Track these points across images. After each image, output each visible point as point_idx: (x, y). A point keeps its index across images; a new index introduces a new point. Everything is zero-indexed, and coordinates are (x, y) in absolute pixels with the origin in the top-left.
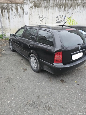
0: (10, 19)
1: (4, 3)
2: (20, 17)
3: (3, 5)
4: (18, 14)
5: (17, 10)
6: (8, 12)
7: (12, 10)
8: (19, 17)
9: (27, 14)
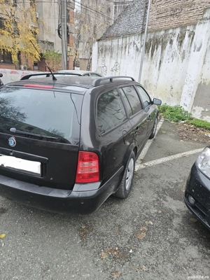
0: (163, 64)
1: (160, 31)
2: (183, 58)
3: (157, 34)
4: (180, 51)
5: (181, 43)
6: (163, 48)
7: (171, 42)
8: (180, 59)
9: (199, 50)
